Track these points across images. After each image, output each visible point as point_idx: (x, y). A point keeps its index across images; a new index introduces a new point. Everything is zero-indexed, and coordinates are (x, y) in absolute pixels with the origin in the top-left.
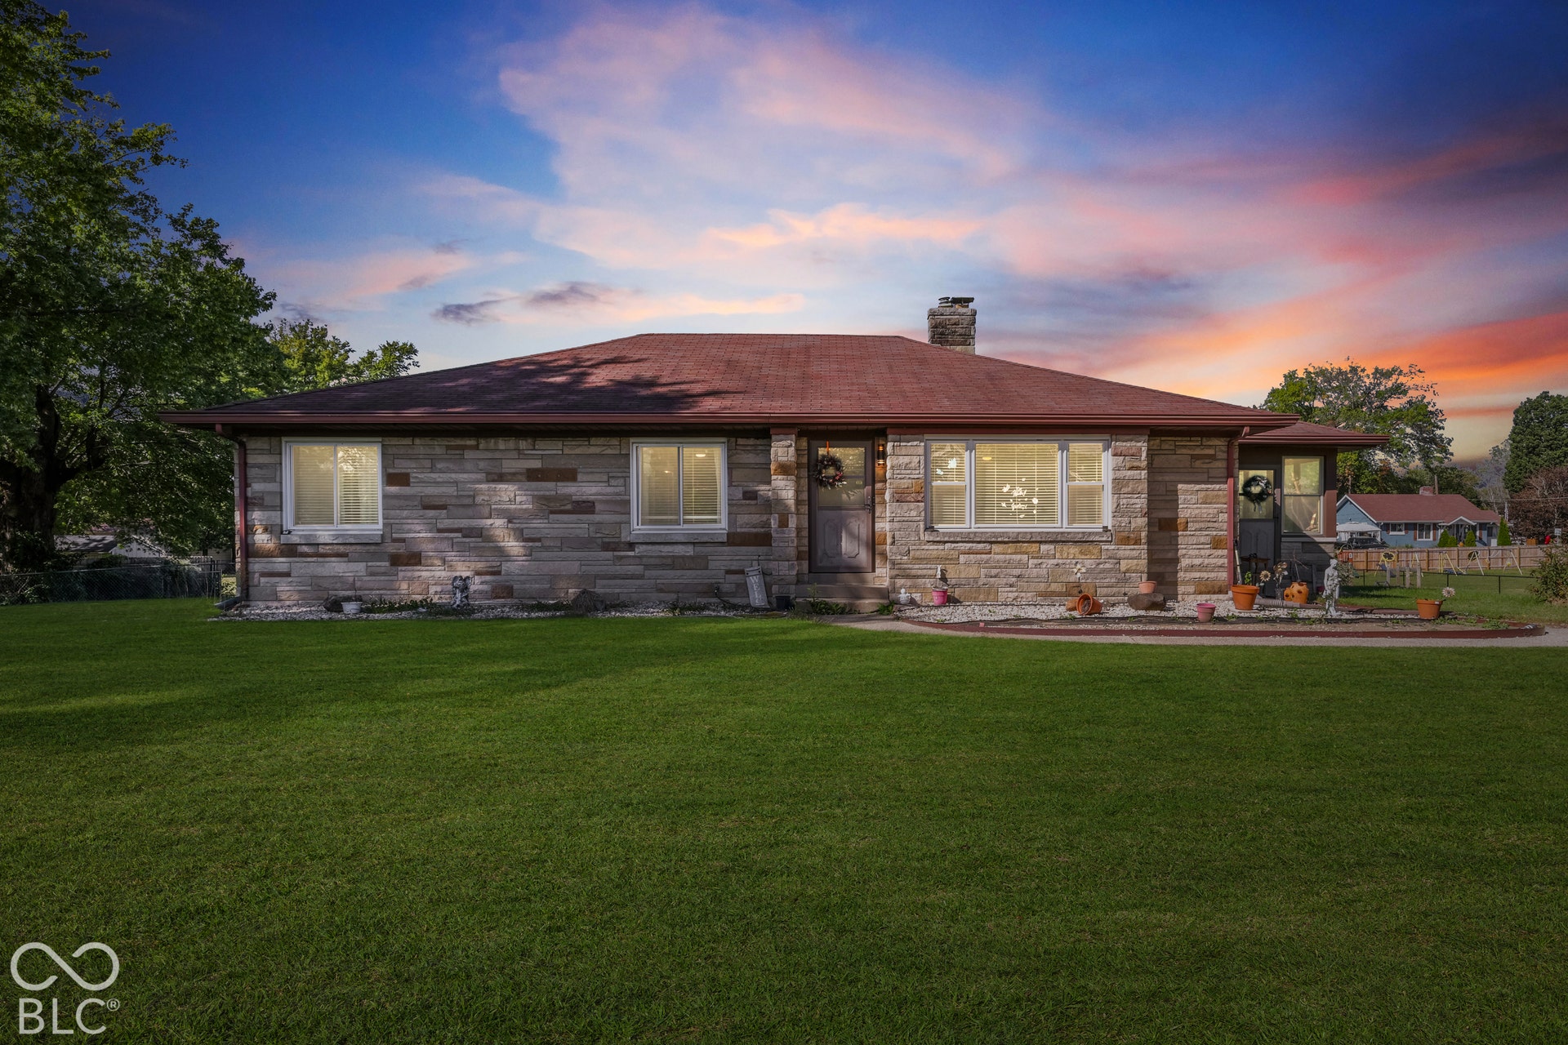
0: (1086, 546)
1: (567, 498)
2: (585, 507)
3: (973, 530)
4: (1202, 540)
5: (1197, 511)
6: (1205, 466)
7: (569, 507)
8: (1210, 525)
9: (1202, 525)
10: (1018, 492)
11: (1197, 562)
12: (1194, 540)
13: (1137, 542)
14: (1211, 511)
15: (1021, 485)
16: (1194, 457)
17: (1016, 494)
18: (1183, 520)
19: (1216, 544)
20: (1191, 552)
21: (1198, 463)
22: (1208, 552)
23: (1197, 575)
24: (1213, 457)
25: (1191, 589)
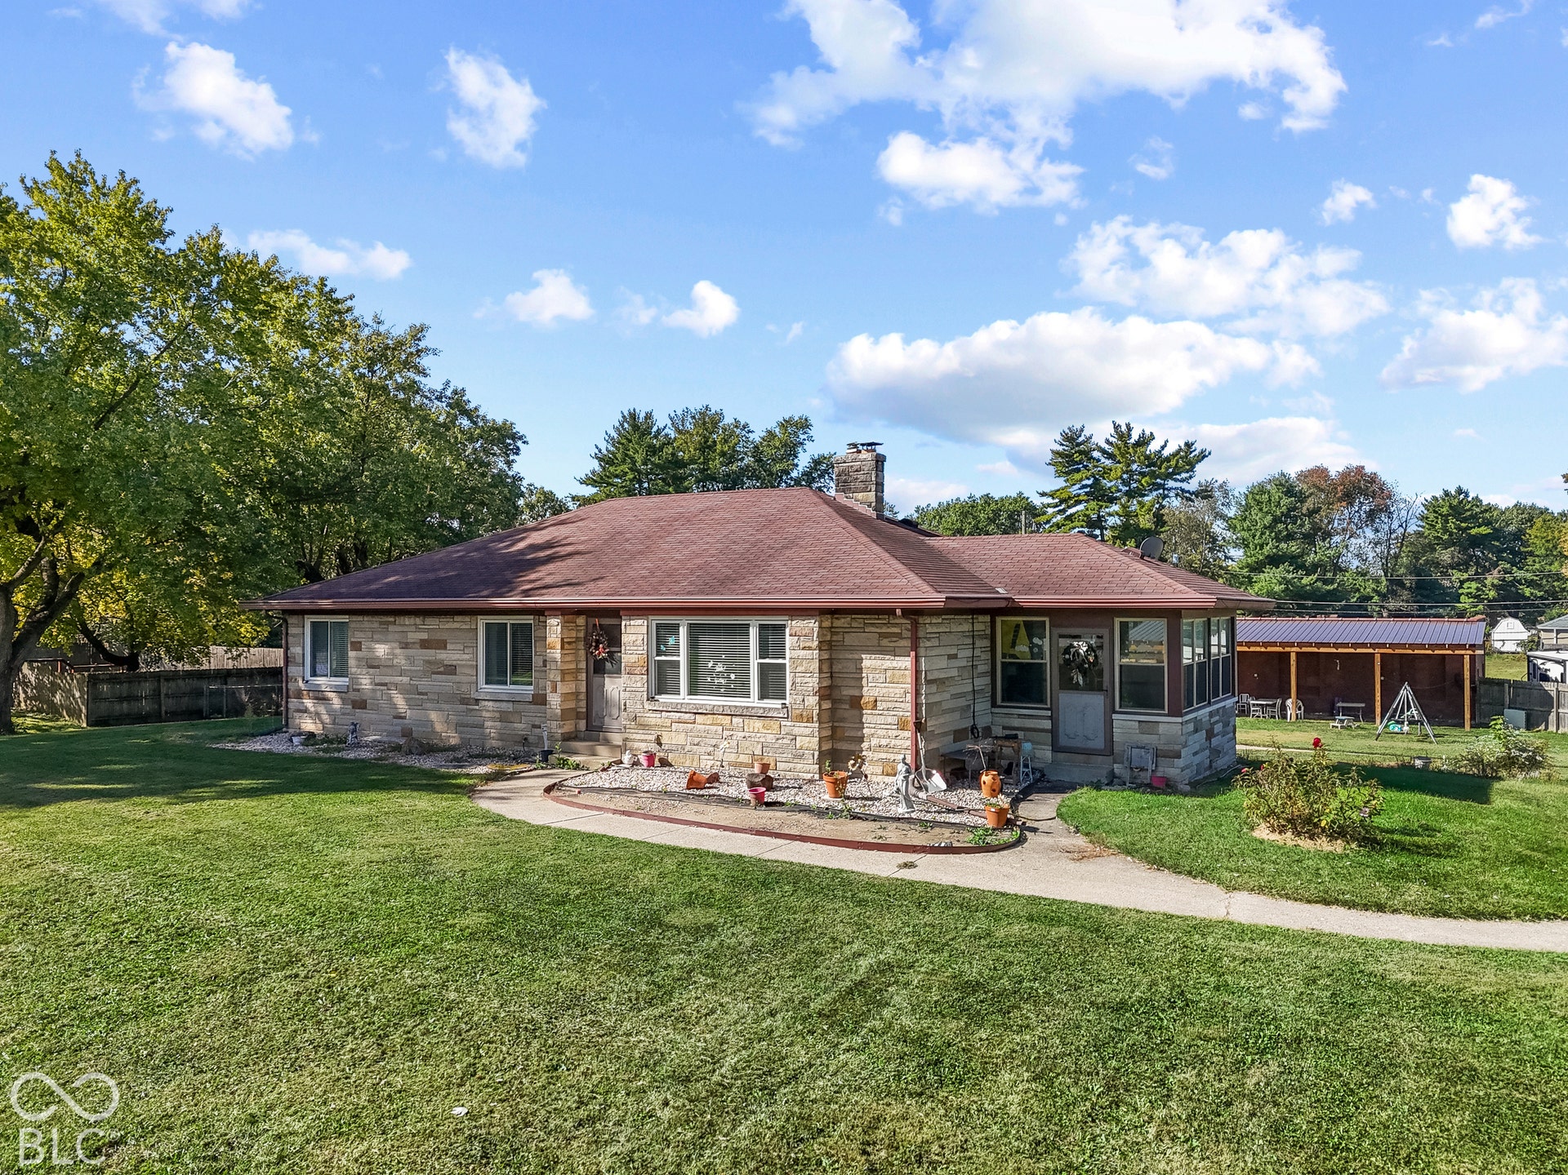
0: (767, 721)
1: (441, 662)
2: (451, 670)
3: (686, 701)
4: (890, 719)
5: (884, 690)
6: (892, 644)
7: (442, 669)
8: (897, 705)
9: (890, 705)
10: (720, 668)
11: (884, 742)
12: (880, 720)
13: (810, 720)
14: (897, 691)
15: (724, 662)
16: (882, 635)
17: (718, 670)
18: (872, 699)
19: (902, 725)
20: (879, 732)
21: (885, 642)
22: (895, 733)
23: (884, 756)
24: (899, 636)
25: (879, 770)
